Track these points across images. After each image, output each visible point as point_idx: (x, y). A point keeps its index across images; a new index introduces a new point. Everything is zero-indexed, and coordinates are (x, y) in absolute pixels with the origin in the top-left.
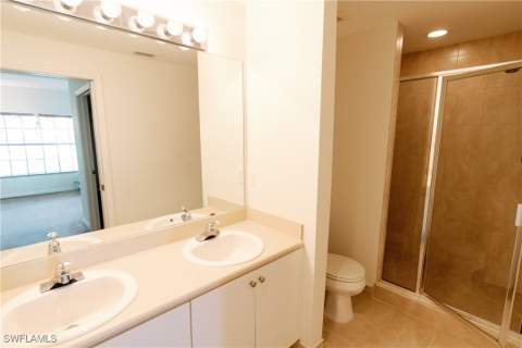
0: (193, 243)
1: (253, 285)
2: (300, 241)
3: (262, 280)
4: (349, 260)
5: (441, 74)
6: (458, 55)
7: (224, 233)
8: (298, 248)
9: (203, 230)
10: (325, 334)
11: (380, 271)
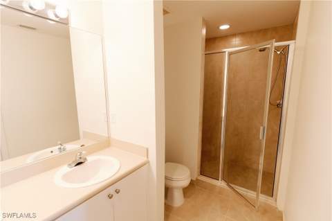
0: (65, 169)
1: (110, 197)
2: (146, 159)
3: (117, 192)
4: (180, 165)
5: (227, 50)
6: (236, 41)
7: (90, 159)
8: (145, 164)
9: (74, 159)
10: (167, 216)
11: (199, 170)
